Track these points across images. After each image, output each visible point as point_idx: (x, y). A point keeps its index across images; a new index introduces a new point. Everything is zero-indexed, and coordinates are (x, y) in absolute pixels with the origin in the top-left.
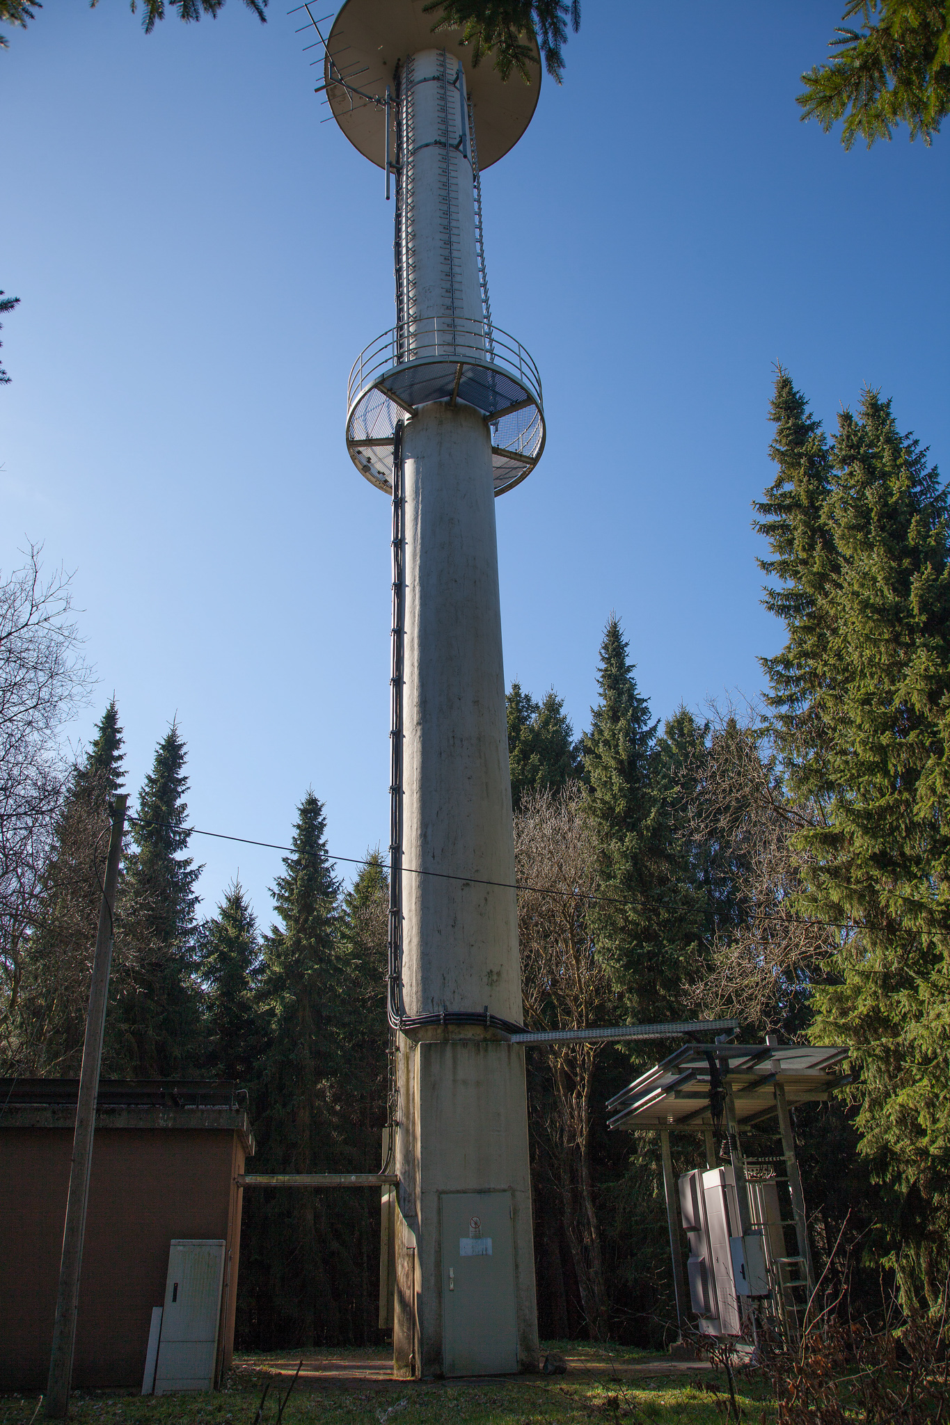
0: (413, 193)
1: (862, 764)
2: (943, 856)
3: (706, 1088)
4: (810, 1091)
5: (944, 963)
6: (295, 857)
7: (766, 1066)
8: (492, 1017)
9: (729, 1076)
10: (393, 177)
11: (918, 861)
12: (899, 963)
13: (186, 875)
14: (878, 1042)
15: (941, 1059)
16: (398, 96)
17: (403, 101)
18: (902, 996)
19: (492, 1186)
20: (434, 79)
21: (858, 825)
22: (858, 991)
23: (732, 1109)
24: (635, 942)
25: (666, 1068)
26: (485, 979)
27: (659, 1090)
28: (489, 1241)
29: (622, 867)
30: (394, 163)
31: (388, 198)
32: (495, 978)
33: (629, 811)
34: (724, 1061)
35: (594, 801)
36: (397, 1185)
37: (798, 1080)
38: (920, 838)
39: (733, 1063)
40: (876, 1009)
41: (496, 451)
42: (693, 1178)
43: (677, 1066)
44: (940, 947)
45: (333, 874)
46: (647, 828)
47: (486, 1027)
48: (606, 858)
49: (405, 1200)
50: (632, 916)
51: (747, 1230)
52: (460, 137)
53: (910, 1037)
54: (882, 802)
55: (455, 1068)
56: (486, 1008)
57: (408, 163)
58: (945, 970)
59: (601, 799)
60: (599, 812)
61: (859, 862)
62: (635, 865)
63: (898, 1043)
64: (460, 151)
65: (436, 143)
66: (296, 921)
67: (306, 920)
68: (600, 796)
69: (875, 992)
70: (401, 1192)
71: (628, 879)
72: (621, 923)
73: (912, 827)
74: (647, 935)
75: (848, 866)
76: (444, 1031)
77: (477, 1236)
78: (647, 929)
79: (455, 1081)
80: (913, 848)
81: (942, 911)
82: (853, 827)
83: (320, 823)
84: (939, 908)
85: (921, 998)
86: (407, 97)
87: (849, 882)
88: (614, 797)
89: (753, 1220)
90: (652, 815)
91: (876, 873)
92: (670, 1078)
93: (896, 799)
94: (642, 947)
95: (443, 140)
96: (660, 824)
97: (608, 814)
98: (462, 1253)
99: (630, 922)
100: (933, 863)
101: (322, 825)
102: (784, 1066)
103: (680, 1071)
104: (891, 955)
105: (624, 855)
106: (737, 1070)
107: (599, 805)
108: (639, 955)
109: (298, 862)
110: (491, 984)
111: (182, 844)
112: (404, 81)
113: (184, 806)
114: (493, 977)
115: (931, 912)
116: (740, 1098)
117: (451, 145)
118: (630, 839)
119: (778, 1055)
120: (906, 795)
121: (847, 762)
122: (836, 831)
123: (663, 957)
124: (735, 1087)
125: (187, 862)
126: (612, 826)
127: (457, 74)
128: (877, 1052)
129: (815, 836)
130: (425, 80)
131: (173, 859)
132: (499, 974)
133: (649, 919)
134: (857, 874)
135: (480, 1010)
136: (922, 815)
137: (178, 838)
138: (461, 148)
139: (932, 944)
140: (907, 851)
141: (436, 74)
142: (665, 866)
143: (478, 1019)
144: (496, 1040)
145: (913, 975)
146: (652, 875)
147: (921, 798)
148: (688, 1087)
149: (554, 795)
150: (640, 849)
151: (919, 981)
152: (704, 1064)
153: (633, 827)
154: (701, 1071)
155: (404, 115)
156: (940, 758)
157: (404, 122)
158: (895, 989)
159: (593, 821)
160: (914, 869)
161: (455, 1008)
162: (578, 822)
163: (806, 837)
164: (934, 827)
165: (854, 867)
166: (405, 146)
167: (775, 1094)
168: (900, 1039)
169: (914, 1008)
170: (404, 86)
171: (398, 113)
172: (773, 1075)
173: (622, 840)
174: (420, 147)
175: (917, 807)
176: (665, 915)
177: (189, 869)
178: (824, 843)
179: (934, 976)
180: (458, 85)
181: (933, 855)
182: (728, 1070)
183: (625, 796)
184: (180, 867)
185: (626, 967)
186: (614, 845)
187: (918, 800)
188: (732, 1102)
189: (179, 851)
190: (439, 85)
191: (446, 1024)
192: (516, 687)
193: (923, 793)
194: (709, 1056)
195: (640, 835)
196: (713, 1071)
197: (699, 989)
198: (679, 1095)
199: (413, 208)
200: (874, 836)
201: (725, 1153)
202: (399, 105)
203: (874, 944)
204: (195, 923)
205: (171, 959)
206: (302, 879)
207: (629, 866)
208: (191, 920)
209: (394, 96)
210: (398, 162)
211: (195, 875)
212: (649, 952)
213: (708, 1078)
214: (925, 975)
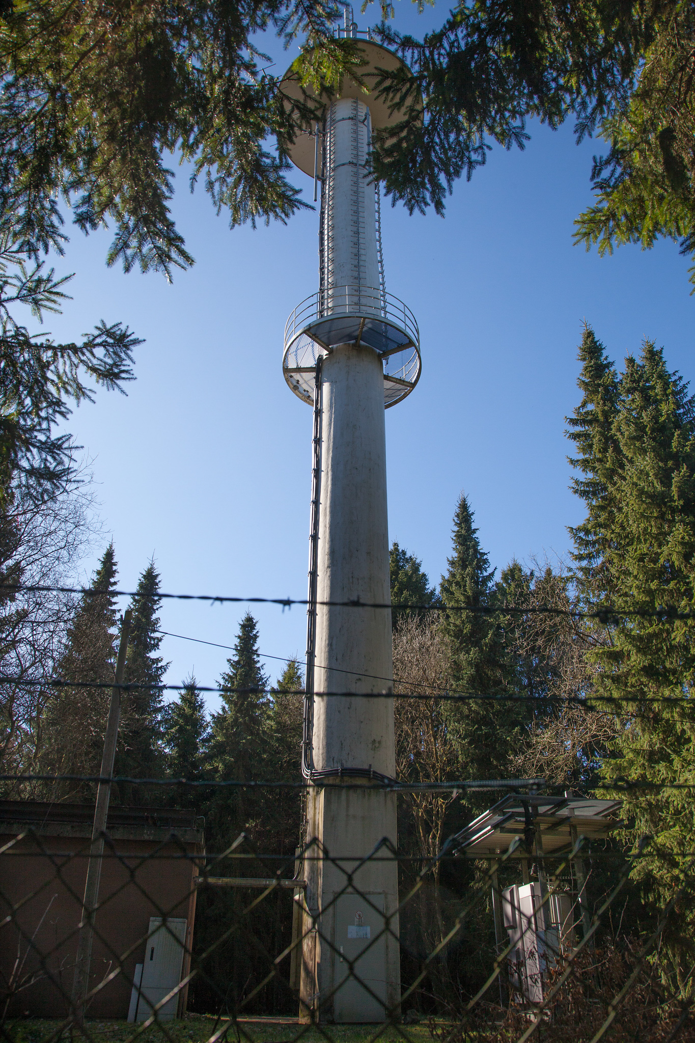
0: (333, 198)
1: (637, 603)
2: (692, 669)
3: (522, 826)
4: (595, 831)
5: (691, 744)
6: (236, 659)
7: (564, 812)
8: (374, 772)
9: (538, 818)
10: (319, 185)
11: (674, 672)
12: (660, 744)
13: (158, 669)
14: (644, 799)
15: (687, 811)
16: (324, 129)
17: (327, 133)
18: (661, 767)
19: (372, 890)
20: (349, 118)
21: (633, 646)
22: (631, 763)
23: (540, 842)
24: (476, 726)
25: (494, 812)
26: (370, 746)
27: (489, 827)
28: (368, 929)
29: (468, 672)
30: (320, 176)
31: (315, 200)
32: (377, 745)
33: (473, 633)
34: (535, 808)
35: (448, 625)
36: (305, 888)
37: (587, 822)
38: (677, 656)
39: (542, 809)
40: (643, 776)
41: (387, 378)
42: (512, 890)
43: (502, 810)
44: (689, 733)
45: (262, 672)
46: (486, 645)
47: (370, 779)
48: (457, 666)
49: (310, 897)
50: (474, 707)
51: (548, 926)
52: (367, 160)
53: (666, 795)
54: (650, 630)
55: (348, 807)
56: (370, 765)
57: (330, 177)
58: (691, 750)
59: (454, 624)
60: (452, 633)
61: (633, 672)
62: (477, 671)
63: (658, 800)
64: (366, 170)
65: (350, 163)
66: (236, 705)
67: (242, 704)
68: (453, 621)
69: (643, 764)
70: (308, 892)
71: (472, 680)
72: (466, 712)
73: (672, 649)
74: (483, 721)
75: (627, 674)
76: (341, 781)
77: (360, 925)
78: (484, 717)
79: (347, 816)
80: (672, 663)
81: (690, 708)
82: (630, 647)
83: (254, 635)
84: (688, 706)
85: (675, 768)
86: (331, 131)
87: (626, 686)
88: (463, 622)
89: (553, 920)
90: (489, 636)
91: (644, 679)
92: (497, 818)
93: (660, 629)
94: (482, 730)
95: (355, 161)
96: (496, 643)
97: (458, 634)
98: (349, 936)
99: (474, 711)
100: (685, 674)
101: (256, 637)
102: (577, 813)
103: (504, 813)
104: (655, 738)
105: (470, 663)
106: (544, 814)
107: (452, 628)
108: (479, 735)
109: (238, 662)
110: (374, 749)
111: (156, 646)
112: (329, 119)
113: (158, 619)
114: (376, 745)
115: (683, 708)
116: (545, 834)
117: (360, 165)
118: (474, 652)
119: (572, 805)
120: (667, 626)
121: (626, 602)
122: (618, 649)
123: (496, 737)
124: (543, 827)
125: (158, 660)
126: (461, 643)
127: (366, 116)
128: (643, 805)
129: (603, 653)
130: (343, 119)
131: (149, 657)
132: (380, 742)
133: (487, 711)
134: (632, 680)
135: (366, 767)
136: (677, 640)
137: (153, 642)
138: (367, 167)
139: (683, 731)
140: (668, 665)
141: (351, 116)
142: (498, 673)
143: (364, 773)
144: (376, 787)
145: (670, 752)
146: (489, 679)
147: (677, 628)
148: (508, 825)
149: (421, 620)
150: (480, 659)
151: (673, 756)
152: (521, 810)
153: (476, 644)
154: (519, 815)
155: (328, 143)
156: (690, 600)
157: (328, 148)
158: (657, 762)
159: (447, 639)
160: (671, 678)
161: (349, 765)
162: (437, 639)
163: (597, 654)
164: (687, 649)
165: (630, 676)
166: (328, 165)
167: (570, 832)
168: (659, 797)
169: (670, 775)
170: (328, 123)
171: (324, 141)
172: (568, 818)
173: (468, 652)
174: (339, 166)
175: (674, 634)
176: (497, 707)
177: (160, 665)
178: (609, 658)
179: (684, 753)
180: (366, 123)
181: (685, 668)
182: (537, 814)
183: (470, 622)
184: (154, 663)
185: (470, 743)
186: (462, 656)
187: (675, 629)
188: (540, 838)
189: (153, 651)
190: (352, 123)
191: (342, 776)
192: (396, 545)
193: (679, 624)
194: (525, 804)
195: (481, 650)
196: (526, 814)
197: (520, 760)
198: (503, 830)
199: (333, 208)
200: (645, 654)
201: (534, 872)
202: (324, 135)
203: (644, 730)
204: (162, 704)
205: (146, 729)
206: (241, 675)
207: (473, 671)
208: (160, 702)
209: (321, 129)
210: (323, 175)
211: (164, 669)
212: (485, 733)
213: (523, 819)
214: (678, 753)
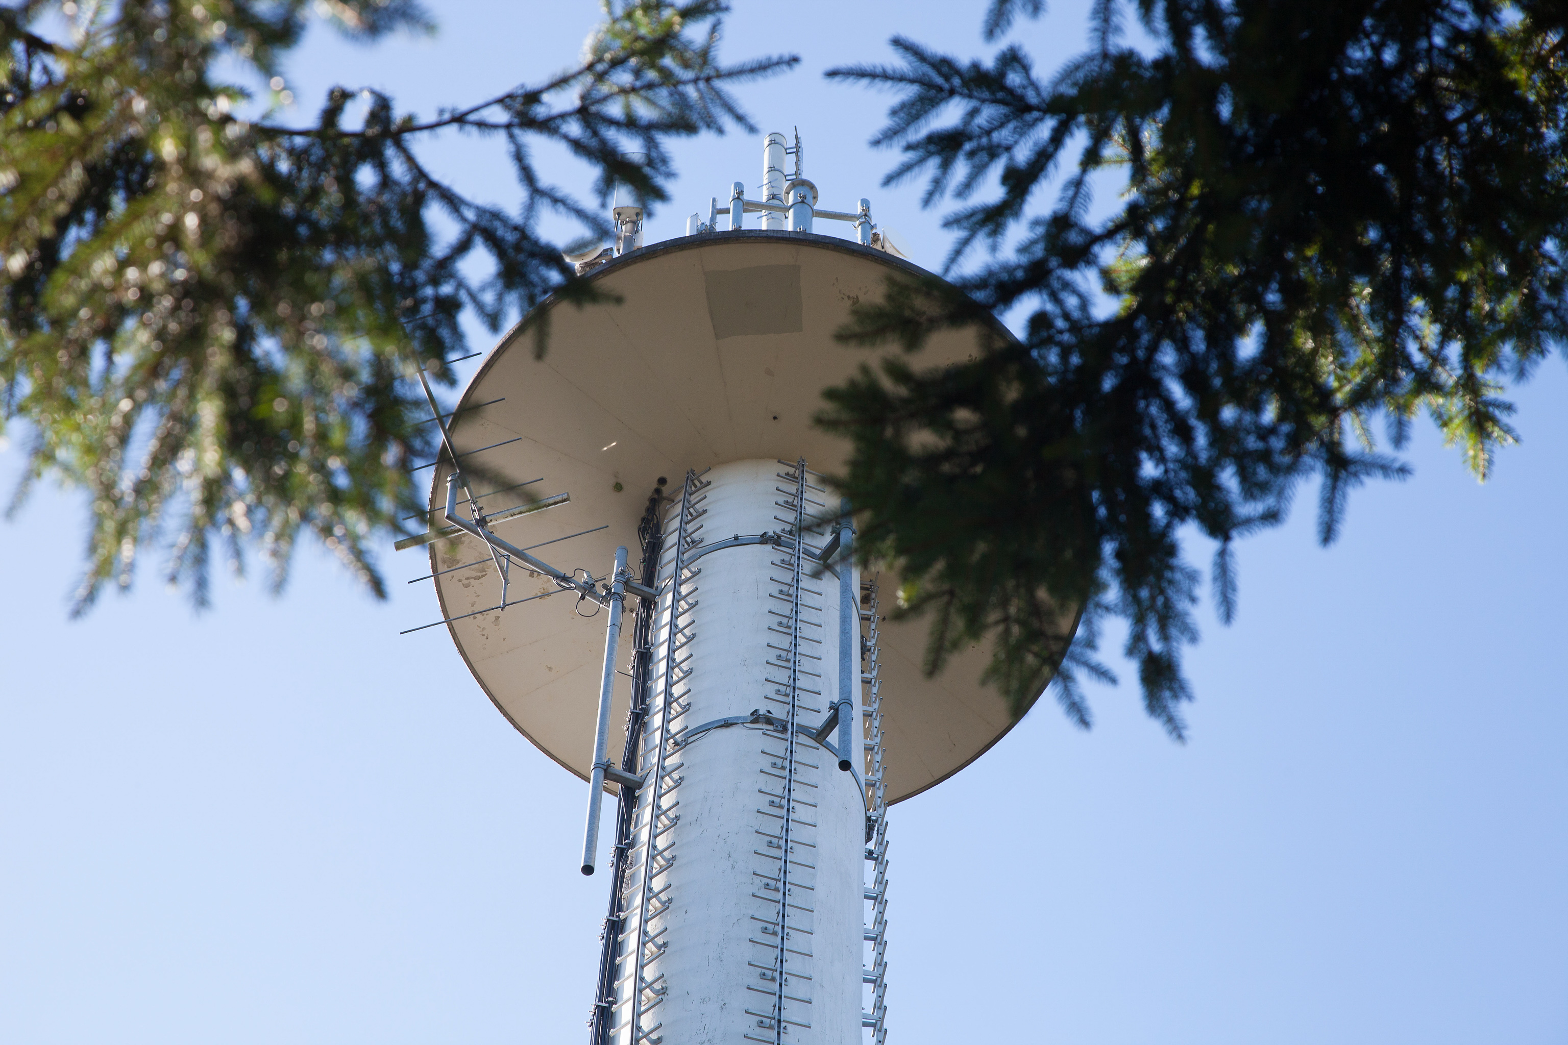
0: (671, 863)
10: (611, 805)
16: (650, 577)
17: (661, 592)
20: (764, 539)
30: (618, 767)
31: (588, 870)
52: (835, 708)
57: (663, 772)
64: (828, 747)
65: (756, 718)
86: (678, 584)
95: (779, 712)
112: (672, 539)
117: (803, 730)
127: (836, 532)
130: (737, 541)
138: (833, 738)
141: (773, 528)
155: (664, 634)
157: (663, 651)
166: (657, 720)
170: (669, 555)
171: (644, 626)
174: (706, 729)
180: (835, 562)
190: (777, 557)
199: (667, 905)
202: (649, 603)
209: (637, 576)
210: (630, 763)
